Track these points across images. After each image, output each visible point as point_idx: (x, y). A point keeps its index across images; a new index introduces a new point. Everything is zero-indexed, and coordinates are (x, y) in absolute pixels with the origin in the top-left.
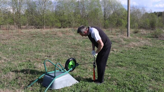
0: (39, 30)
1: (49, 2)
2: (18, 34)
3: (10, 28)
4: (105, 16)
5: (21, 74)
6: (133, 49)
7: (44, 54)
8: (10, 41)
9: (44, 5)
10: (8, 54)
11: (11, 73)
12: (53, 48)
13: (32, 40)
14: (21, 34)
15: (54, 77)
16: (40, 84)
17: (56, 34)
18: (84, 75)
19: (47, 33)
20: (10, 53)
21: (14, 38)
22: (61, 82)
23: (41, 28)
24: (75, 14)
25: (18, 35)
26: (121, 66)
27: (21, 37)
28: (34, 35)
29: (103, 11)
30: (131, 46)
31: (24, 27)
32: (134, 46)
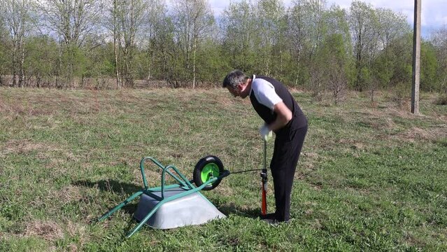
0: (176, 90)
1: (205, 17)
2: (120, 99)
3: (106, 85)
4: (359, 57)
5: (94, 192)
6: (412, 145)
7: (167, 150)
8: (95, 118)
9: (193, 26)
10: (80, 146)
11: (71, 187)
12: (197, 136)
13: (151, 115)
14: (129, 100)
15: (161, 199)
16: (128, 215)
17: (214, 103)
18: (247, 201)
19: (194, 99)
20: (85, 144)
21: (108, 109)
22: (177, 213)
23: (185, 86)
24: (275, 51)
25: (120, 104)
26: (356, 186)
27: (125, 107)
28: (159, 104)
29: (354, 43)
30: (409, 138)
31: (141, 82)
32: (419, 137)
